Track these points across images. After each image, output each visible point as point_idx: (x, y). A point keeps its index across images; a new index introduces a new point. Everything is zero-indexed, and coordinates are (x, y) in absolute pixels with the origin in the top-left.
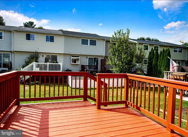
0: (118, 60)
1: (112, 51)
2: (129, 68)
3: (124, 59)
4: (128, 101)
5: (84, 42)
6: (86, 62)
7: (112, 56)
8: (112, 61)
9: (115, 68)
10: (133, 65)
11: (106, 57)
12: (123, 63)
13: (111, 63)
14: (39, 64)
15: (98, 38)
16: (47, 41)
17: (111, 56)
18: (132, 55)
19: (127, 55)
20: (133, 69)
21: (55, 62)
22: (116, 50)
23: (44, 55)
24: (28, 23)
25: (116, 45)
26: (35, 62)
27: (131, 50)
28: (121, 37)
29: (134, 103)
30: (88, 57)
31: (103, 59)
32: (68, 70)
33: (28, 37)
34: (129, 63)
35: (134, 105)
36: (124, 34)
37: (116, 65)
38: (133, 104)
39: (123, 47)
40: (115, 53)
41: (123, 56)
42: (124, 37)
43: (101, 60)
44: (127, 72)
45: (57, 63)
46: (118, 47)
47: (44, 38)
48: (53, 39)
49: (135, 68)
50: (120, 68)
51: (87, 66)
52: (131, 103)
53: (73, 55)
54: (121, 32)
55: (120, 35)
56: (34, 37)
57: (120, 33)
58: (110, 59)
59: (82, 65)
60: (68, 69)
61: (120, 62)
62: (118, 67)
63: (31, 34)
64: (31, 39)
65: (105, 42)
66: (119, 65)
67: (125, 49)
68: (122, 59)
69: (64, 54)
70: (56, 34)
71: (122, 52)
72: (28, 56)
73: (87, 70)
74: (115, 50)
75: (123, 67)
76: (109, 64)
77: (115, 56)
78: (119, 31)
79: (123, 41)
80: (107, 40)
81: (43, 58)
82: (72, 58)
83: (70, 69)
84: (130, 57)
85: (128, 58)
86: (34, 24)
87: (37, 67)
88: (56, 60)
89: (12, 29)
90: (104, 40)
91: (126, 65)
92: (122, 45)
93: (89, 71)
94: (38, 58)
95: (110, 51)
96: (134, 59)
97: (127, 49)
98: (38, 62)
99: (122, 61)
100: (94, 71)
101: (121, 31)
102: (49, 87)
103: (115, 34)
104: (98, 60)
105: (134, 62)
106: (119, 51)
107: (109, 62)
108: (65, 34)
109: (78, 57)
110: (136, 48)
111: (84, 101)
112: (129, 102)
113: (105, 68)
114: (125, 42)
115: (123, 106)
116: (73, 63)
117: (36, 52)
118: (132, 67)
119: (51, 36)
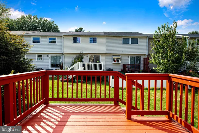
0: (163, 58)
1: (155, 48)
2: (178, 67)
3: (170, 57)
4: (172, 112)
5: (126, 41)
6: (127, 61)
7: (156, 54)
8: (155, 59)
9: (159, 67)
10: (183, 63)
11: (149, 55)
12: (169, 61)
13: (154, 62)
14: (83, 64)
15: (140, 36)
16: (90, 42)
17: (154, 54)
18: (181, 52)
19: (174, 52)
20: (182, 68)
21: (98, 61)
22: (160, 46)
23: (88, 56)
24: (78, 29)
25: (160, 41)
26: (79, 62)
27: (179, 46)
28: (166, 32)
29: (181, 116)
30: (130, 56)
31: (146, 57)
32: (109, 70)
33: (75, 40)
34: (178, 60)
35: (181, 121)
36: (170, 28)
37: (160, 63)
38: (179, 119)
39: (168, 43)
40: (159, 50)
41: (169, 53)
42: (170, 32)
43: (144, 58)
44: (174, 71)
45: (100, 62)
46: (163, 43)
47: (88, 40)
48: (96, 41)
49: (185, 66)
50: (165, 67)
51: (129, 65)
52: (177, 116)
53: (114, 55)
54: (166, 26)
55: (164, 30)
56: (79, 40)
57: (164, 28)
58: (152, 58)
59: (123, 64)
60: (110, 68)
61: (165, 60)
62: (163, 66)
63: (77, 37)
64: (77, 41)
65: (148, 39)
66: (164, 63)
67: (172, 45)
68: (167, 56)
69: (106, 54)
70: (98, 36)
71: (167, 48)
72: (75, 57)
73: (128, 69)
74: (158, 47)
75: (169, 66)
76: (153, 63)
77: (160, 54)
78: (163, 25)
79: (168, 36)
80: (150, 38)
81: (87, 58)
82: (113, 57)
83: (111, 68)
84: (178, 54)
85: (176, 55)
86: (83, 29)
87: (82, 67)
88: (99, 60)
89: (62, 35)
90: (147, 37)
91: (173, 63)
92: (168, 41)
93: (130, 70)
94: (83, 58)
95: (153, 48)
96: (184, 55)
97: (174, 45)
98: (83, 62)
99: (167, 59)
100: (136, 70)
101: (166, 24)
102: (90, 85)
103: (159, 29)
104: (140, 59)
105: (184, 60)
106: (164, 48)
107: (152, 61)
108: (106, 35)
109: (120, 56)
110: (186, 43)
111: (114, 106)
112: (173, 115)
113: (148, 67)
114: (171, 37)
115: (164, 118)
116: (115, 63)
117: (81, 53)
118: (181, 66)
119: (94, 38)
